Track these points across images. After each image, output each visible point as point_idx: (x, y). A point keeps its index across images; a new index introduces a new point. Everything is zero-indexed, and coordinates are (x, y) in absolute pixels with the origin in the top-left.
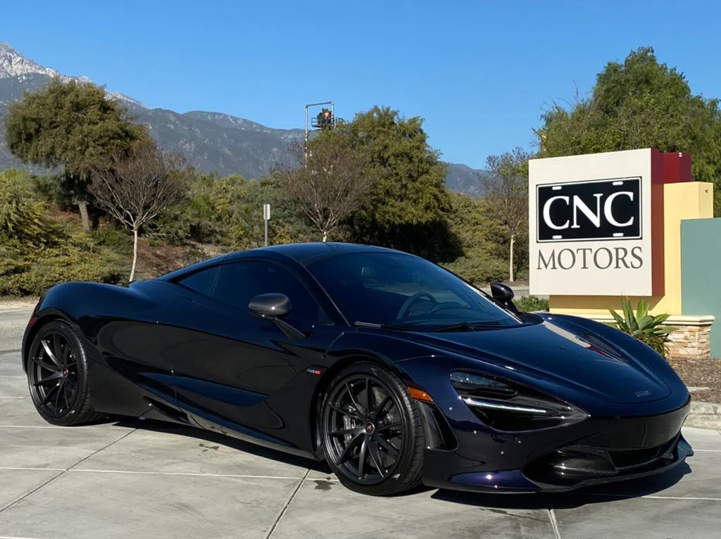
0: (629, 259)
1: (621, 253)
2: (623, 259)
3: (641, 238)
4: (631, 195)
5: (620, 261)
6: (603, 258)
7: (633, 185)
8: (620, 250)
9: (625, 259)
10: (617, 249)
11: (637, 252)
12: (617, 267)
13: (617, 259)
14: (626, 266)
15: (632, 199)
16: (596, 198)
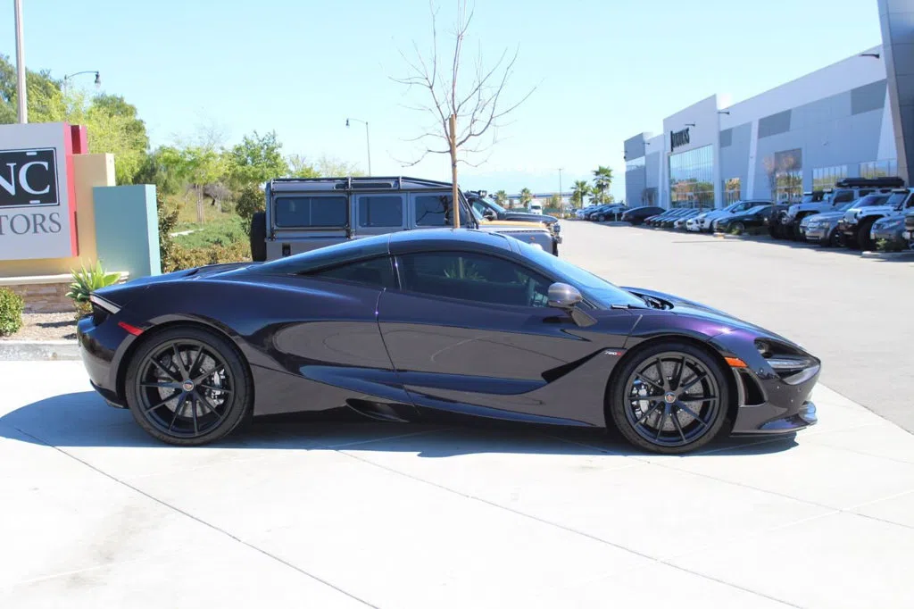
0: (47, 224)
1: (39, 219)
2: (41, 225)
3: (59, 205)
4: (46, 164)
5: (39, 227)
6: (20, 224)
7: (48, 155)
8: (38, 217)
9: (44, 224)
10: (35, 216)
11: (55, 217)
12: (36, 231)
13: (34, 225)
14: (44, 230)
15: (47, 169)
16: (9, 167)
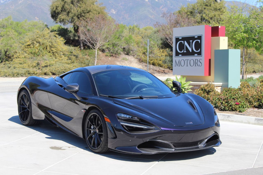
0: (199, 63)
2: (197, 63)
3: (202, 56)
4: (199, 41)
7: (200, 38)
10: (196, 60)
11: (201, 61)
12: (196, 66)
13: (196, 63)
14: (198, 66)
15: (200, 43)
16: (190, 42)
